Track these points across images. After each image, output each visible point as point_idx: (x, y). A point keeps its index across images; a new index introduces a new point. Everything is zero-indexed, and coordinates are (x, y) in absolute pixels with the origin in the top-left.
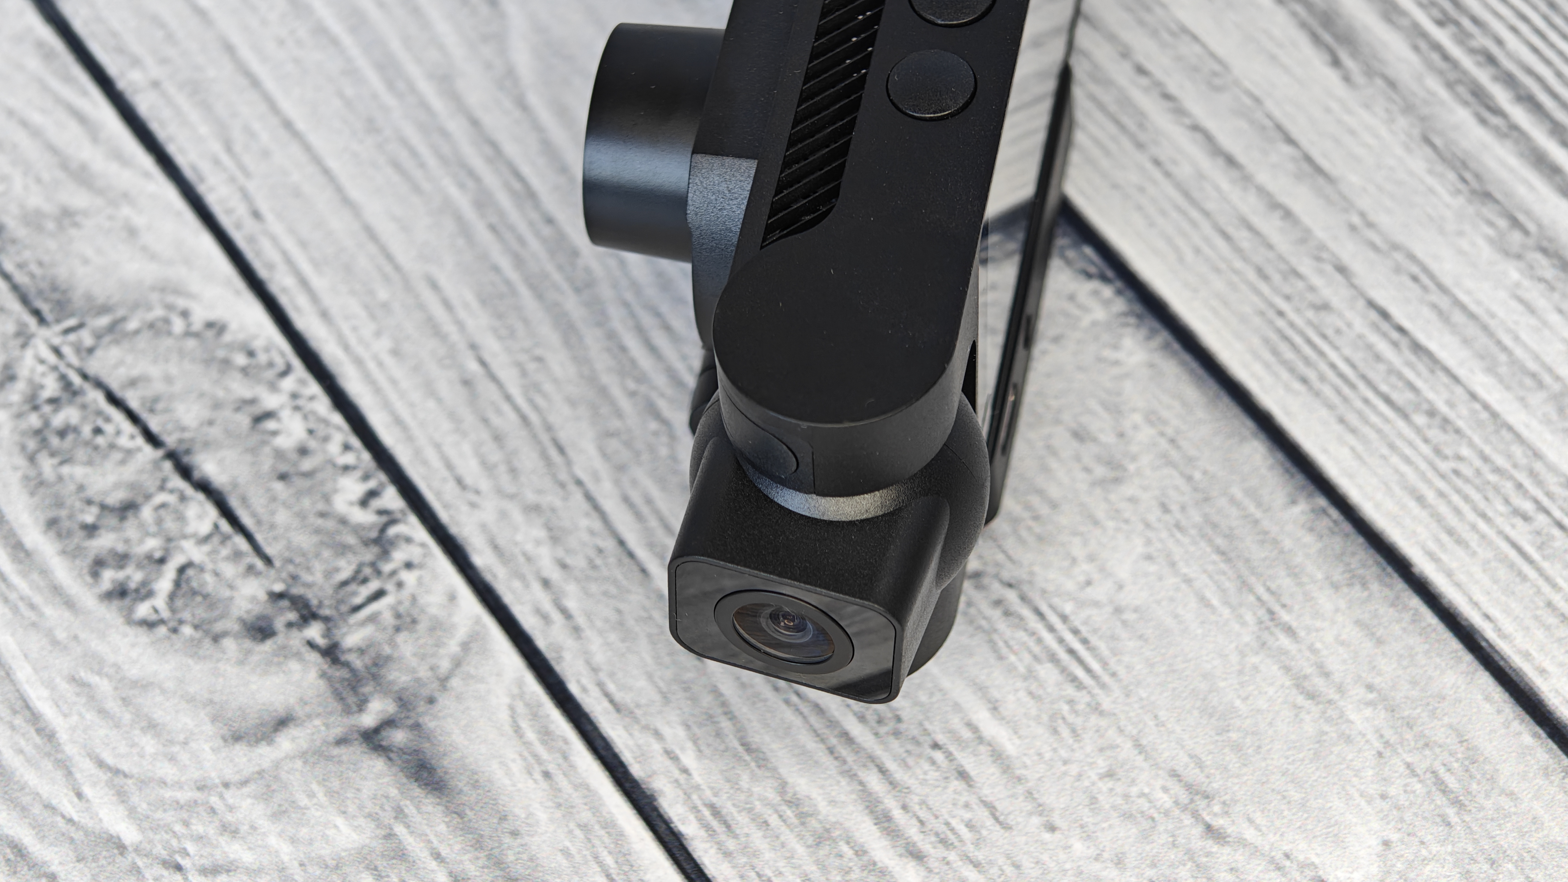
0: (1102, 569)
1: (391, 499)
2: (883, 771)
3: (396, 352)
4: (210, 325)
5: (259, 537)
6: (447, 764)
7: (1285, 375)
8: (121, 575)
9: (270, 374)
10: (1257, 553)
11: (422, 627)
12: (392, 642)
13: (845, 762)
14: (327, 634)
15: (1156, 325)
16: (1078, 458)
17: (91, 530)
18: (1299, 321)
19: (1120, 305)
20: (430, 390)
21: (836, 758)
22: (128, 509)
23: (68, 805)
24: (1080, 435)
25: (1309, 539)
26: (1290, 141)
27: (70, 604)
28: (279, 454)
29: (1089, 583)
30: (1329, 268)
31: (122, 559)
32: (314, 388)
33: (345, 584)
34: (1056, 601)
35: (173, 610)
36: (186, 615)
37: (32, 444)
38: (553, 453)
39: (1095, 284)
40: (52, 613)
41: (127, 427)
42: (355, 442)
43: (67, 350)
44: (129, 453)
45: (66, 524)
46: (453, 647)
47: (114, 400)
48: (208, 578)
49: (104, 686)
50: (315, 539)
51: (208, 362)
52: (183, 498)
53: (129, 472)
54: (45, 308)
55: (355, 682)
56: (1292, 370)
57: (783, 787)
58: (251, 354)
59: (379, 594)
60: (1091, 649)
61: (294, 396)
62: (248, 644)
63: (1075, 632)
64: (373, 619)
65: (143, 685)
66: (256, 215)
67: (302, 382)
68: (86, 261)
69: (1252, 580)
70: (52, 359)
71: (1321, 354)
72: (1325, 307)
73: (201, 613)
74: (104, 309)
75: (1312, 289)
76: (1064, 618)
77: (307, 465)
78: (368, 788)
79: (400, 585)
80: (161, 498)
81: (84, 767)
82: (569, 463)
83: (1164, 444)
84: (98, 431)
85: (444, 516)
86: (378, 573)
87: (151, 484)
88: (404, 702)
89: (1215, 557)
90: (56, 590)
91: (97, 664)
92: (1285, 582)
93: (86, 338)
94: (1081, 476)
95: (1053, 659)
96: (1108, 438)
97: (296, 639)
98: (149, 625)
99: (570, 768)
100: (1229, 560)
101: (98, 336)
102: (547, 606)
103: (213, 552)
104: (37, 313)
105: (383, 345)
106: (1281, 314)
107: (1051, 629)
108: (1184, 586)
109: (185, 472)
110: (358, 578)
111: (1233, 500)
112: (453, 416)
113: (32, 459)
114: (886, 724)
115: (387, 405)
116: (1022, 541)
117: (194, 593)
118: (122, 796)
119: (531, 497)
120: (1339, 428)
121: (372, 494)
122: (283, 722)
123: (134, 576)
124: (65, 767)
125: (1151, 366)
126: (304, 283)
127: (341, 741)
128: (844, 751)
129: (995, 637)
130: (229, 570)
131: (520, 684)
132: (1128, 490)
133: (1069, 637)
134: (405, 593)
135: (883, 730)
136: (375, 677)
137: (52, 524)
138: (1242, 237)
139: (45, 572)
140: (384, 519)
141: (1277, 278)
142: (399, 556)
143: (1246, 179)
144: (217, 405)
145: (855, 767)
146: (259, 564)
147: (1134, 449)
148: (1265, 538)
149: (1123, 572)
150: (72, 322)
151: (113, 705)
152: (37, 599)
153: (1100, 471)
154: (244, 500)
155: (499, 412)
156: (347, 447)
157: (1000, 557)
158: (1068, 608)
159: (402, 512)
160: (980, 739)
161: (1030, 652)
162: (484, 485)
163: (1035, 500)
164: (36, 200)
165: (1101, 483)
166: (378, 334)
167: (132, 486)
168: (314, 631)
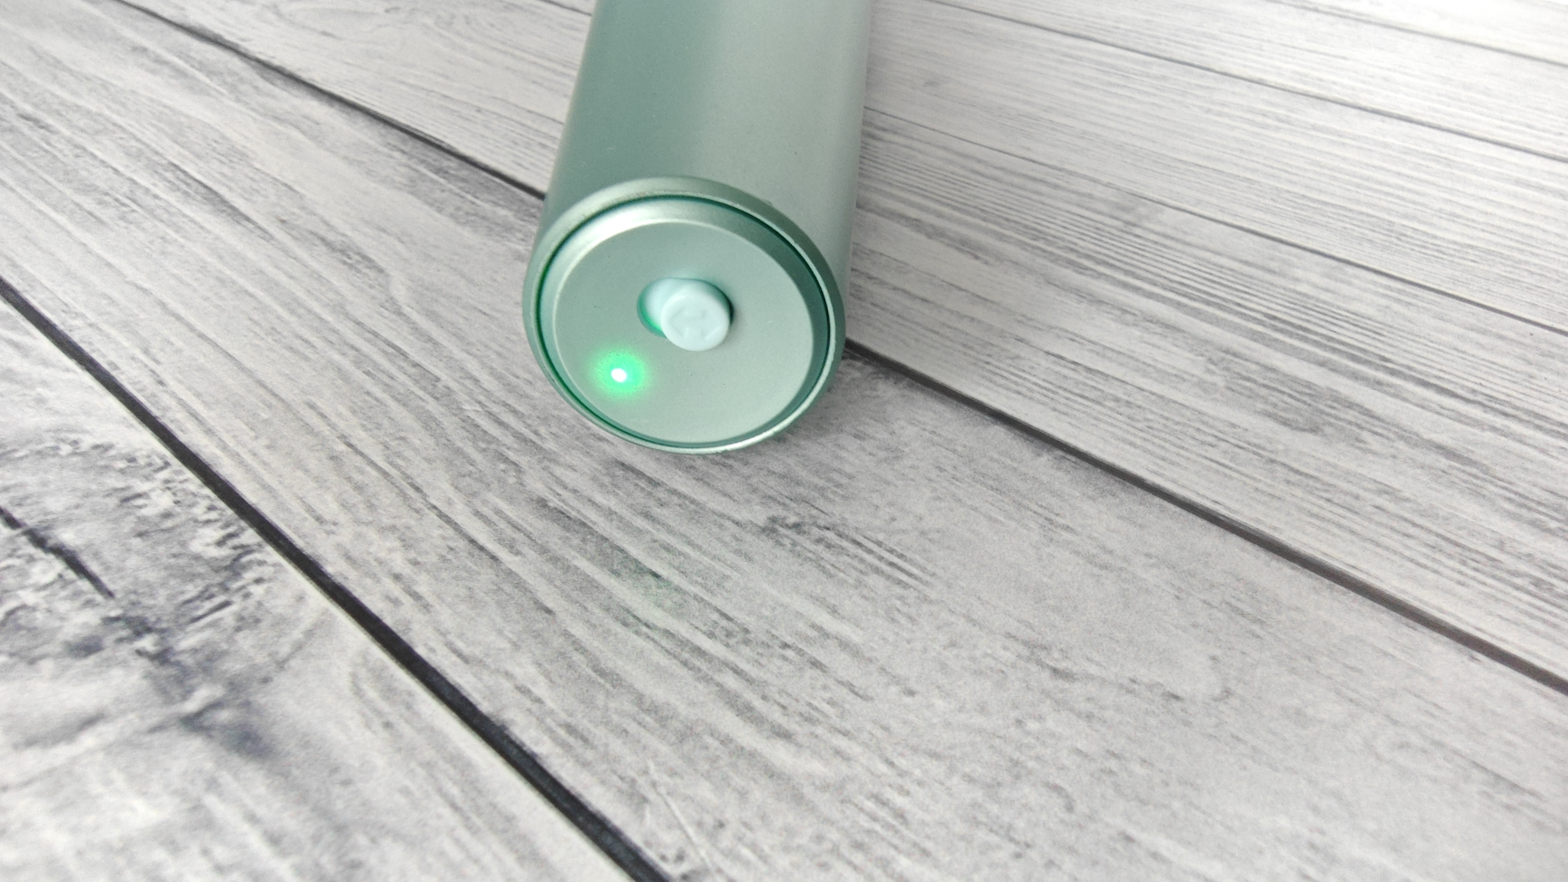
0: (902, 510)
1: (249, 537)
2: (738, 672)
3: (270, 446)
5: (105, 579)
6: (275, 732)
7: (1004, 391)
9: (147, 471)
10: (1023, 486)
11: (265, 624)
12: (230, 640)
14: (160, 642)
15: (900, 376)
18: (1002, 366)
20: (299, 465)
25: (1059, 474)
28: (142, 520)
29: (893, 519)
32: (188, 475)
33: (188, 602)
34: (869, 534)
36: (4, 647)
38: (411, 492)
46: (296, 635)
48: (39, 615)
50: (164, 573)
52: (32, 561)
55: (182, 677)
57: (639, 699)
58: (131, 460)
59: (222, 606)
60: (911, 561)
61: (167, 482)
62: (68, 661)
63: (891, 551)
64: (214, 624)
66: (161, 384)
67: (177, 473)
69: (1026, 502)
71: (1025, 379)
72: (1017, 358)
73: (23, 643)
75: (1005, 350)
76: (879, 544)
77: (168, 523)
78: (179, 767)
79: (247, 596)
80: (7, 562)
82: (424, 496)
85: (299, 543)
86: (225, 590)
88: (235, 686)
89: (990, 492)
92: (1054, 501)
95: (877, 571)
96: (883, 436)
97: (125, 650)
99: (414, 716)
100: (1002, 493)
102: (397, 593)
103: (50, 596)
105: (259, 443)
106: (988, 363)
107: (870, 552)
108: (972, 512)
109: (42, 543)
110: (204, 596)
111: (992, 459)
112: (318, 479)
114: (735, 637)
115: (256, 478)
116: (831, 501)
117: (19, 628)
119: (386, 521)
120: (1055, 414)
121: (231, 536)
122: (92, 721)
126: (193, 415)
127: (156, 729)
128: (697, 662)
129: (823, 563)
130: (64, 607)
131: (364, 655)
132: (908, 462)
133: (887, 555)
134: (251, 602)
135: (732, 641)
136: (206, 670)
140: (238, 552)
141: (978, 347)
142: (250, 575)
144: (89, 495)
146: (99, 598)
147: (905, 439)
148: (1026, 477)
149: (920, 510)
153: (882, 454)
154: (95, 554)
155: (361, 472)
156: (211, 508)
157: (814, 512)
158: (881, 537)
159: (259, 544)
160: (826, 636)
161: (855, 569)
162: (342, 518)
163: (834, 476)
165: (885, 460)
168: (146, 642)
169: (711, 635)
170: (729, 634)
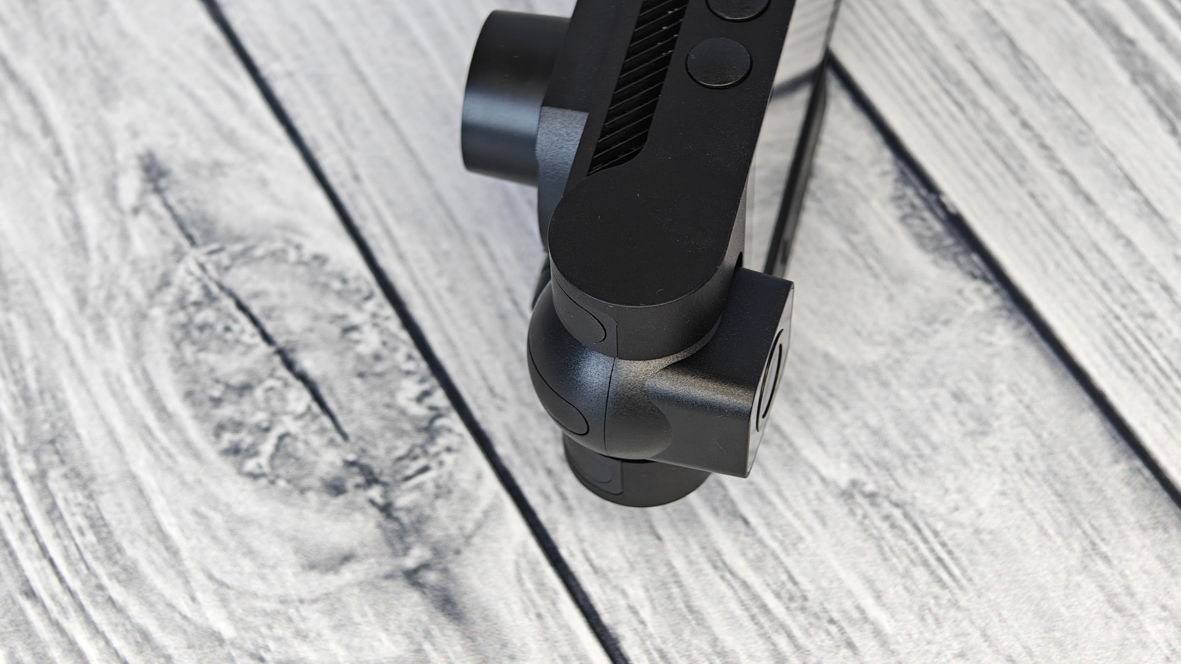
0: (968, 499)
1: (440, 398)
2: (790, 636)
3: (452, 289)
4: (316, 257)
5: (340, 419)
6: (465, 601)
7: (1117, 364)
8: (236, 437)
9: (357, 298)
10: (1086, 498)
11: (455, 496)
12: (432, 506)
13: (762, 627)
14: (385, 495)
15: (1022, 318)
16: (955, 414)
17: (217, 402)
18: (1131, 325)
19: (996, 301)
20: (474, 320)
21: (756, 624)
22: (245, 389)
23: (184, 605)
24: (958, 396)
25: (1126, 490)
26: (1134, 187)
27: (197, 456)
28: (360, 358)
29: (956, 509)
30: (1157, 287)
31: (238, 426)
32: (389, 311)
33: (400, 459)
34: (931, 520)
35: (273, 467)
36: (281, 472)
37: (179, 334)
39: (979, 284)
40: (184, 461)
41: (249, 328)
42: (416, 354)
43: (210, 267)
44: (250, 347)
45: (199, 396)
46: (477, 513)
47: (241, 307)
48: (300, 446)
49: (217, 519)
50: (381, 423)
51: (313, 284)
52: (286, 385)
53: (248, 362)
54: (196, 234)
55: (402, 533)
56: (1123, 361)
57: (714, 641)
58: (344, 281)
59: (425, 469)
60: (955, 559)
61: (374, 315)
62: (325, 497)
63: (944, 545)
64: (419, 487)
65: (246, 521)
66: (357, 178)
67: (380, 306)
68: (229, 202)
69: (1081, 518)
70: (198, 272)
71: (1146, 351)
72: (1151, 316)
73: (293, 471)
74: (239, 239)
75: (1143, 301)
76: (936, 534)
77: (379, 367)
78: (406, 613)
79: (441, 464)
80: (271, 383)
81: (198, 578)
83: (1021, 409)
84: (227, 329)
85: (477, 415)
86: (426, 453)
87: (263, 371)
88: (437, 551)
89: (1054, 498)
90: (188, 445)
91: (214, 502)
92: (1105, 521)
93: (224, 259)
94: (956, 427)
95: (925, 563)
96: (979, 400)
97: (361, 497)
98: (254, 476)
99: (557, 613)
100: (1064, 501)
101: (234, 258)
102: (549, 489)
103: (305, 427)
104: (190, 238)
105: (443, 283)
106: (1118, 318)
107: (925, 541)
108: (1028, 518)
109: (289, 365)
110: (411, 456)
111: (1070, 456)
112: (490, 341)
113: (178, 345)
114: (795, 602)
115: (441, 328)
116: (909, 473)
117: (289, 456)
118: (224, 602)
120: (1155, 409)
121: (426, 394)
122: (347, 558)
123: (246, 439)
124: (185, 577)
125: (1016, 349)
126: (388, 232)
127: (389, 577)
128: (762, 619)
129: (883, 543)
130: (316, 441)
131: (525, 546)
132: (991, 441)
133: (938, 548)
134: (445, 470)
135: (793, 605)
136: (417, 531)
137: (189, 395)
138: (1093, 257)
139: (180, 430)
140: (433, 413)
141: (1116, 291)
142: (442, 441)
143: (1098, 214)
144: (316, 317)
145: (770, 632)
146: (338, 438)
147: (998, 410)
148: (1093, 487)
149: (983, 503)
150: (214, 246)
151: (222, 534)
152: (174, 450)
153: (972, 425)
154: (331, 390)
156: (410, 357)
157: (891, 483)
158: (940, 526)
159: (447, 409)
160: (866, 619)
161: (908, 556)
162: (509, 394)
163: (921, 443)
164: (195, 153)
165: (972, 434)
166: (440, 274)
167: (250, 372)
168: (375, 493)
169: (778, 595)
170: (791, 598)
